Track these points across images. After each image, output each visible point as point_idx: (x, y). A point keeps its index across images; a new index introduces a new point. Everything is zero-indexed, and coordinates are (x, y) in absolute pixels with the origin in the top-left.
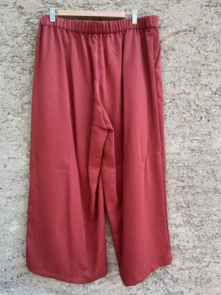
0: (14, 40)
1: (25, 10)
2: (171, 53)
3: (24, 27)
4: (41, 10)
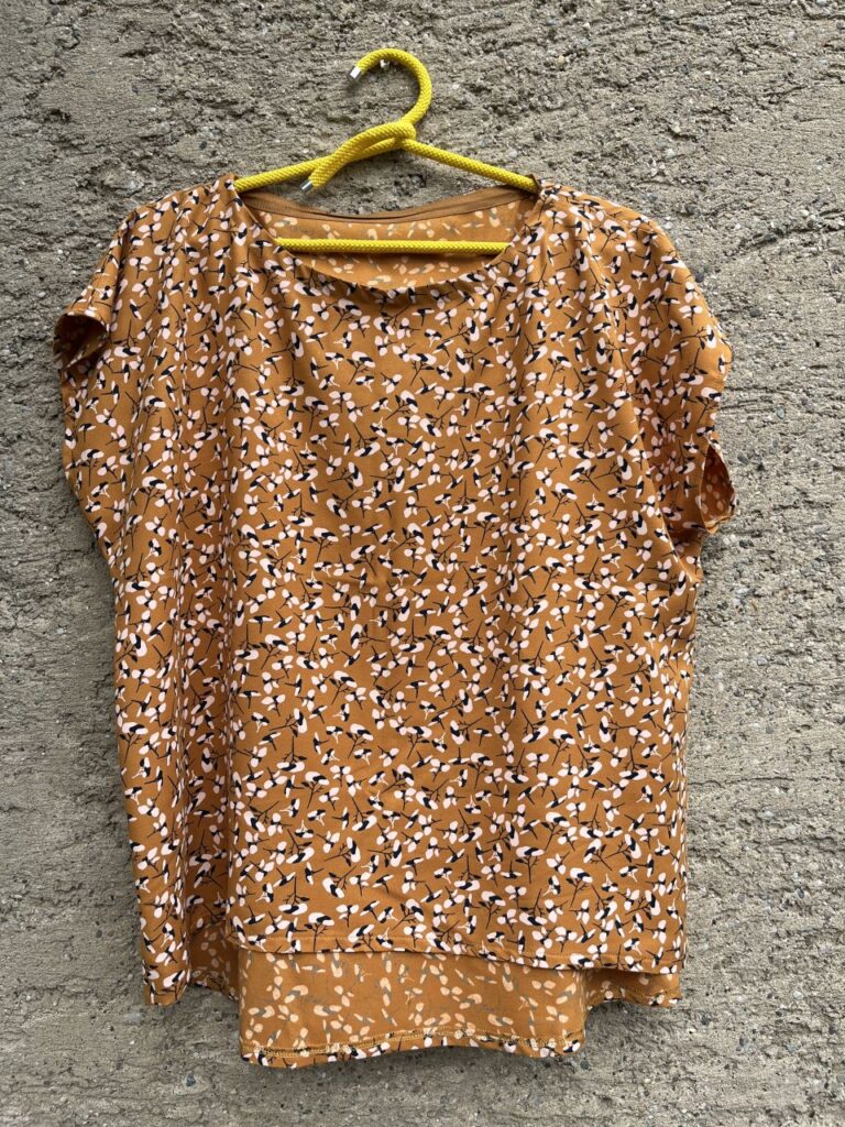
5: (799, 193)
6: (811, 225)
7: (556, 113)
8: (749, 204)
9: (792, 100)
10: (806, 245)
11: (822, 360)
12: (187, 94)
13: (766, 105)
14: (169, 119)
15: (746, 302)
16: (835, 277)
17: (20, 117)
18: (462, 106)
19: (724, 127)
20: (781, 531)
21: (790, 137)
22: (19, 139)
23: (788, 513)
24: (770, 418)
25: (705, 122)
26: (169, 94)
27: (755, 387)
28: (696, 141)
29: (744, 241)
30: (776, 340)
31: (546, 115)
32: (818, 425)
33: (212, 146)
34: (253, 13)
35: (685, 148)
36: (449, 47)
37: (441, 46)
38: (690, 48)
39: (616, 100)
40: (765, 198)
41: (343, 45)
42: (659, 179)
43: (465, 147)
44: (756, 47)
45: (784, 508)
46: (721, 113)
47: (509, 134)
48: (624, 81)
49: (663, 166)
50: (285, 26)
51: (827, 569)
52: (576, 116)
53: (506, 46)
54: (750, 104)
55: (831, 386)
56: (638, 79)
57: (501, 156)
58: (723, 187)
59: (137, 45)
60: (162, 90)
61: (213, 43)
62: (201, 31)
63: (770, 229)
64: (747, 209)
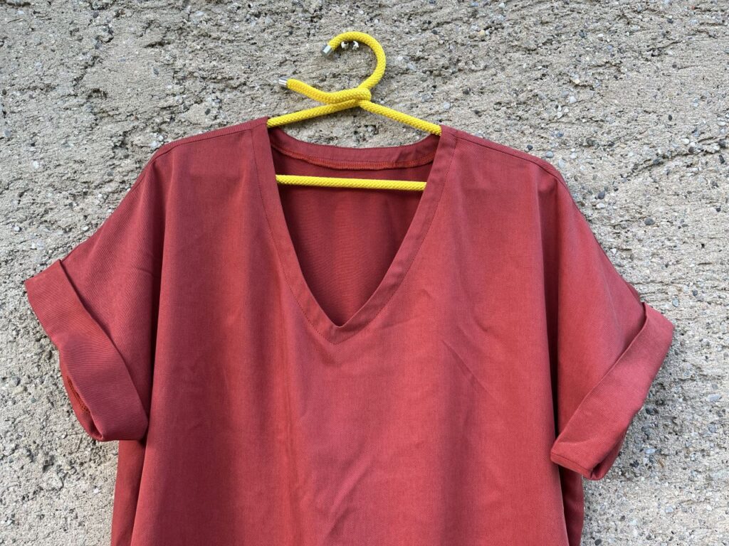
0: (75, 204)
1: (114, 104)
2: (640, 233)
3: (110, 163)
4: (171, 101)
5: (680, 125)
6: (691, 151)
7: (479, 74)
8: (639, 137)
9: (670, 52)
10: (688, 166)
11: (708, 258)
12: (195, 74)
13: (649, 58)
14: (183, 93)
15: (641, 214)
16: (714, 191)
17: (69, 95)
18: (406, 72)
19: (616, 77)
20: (681, 400)
21: (670, 82)
22: (69, 112)
23: (686, 386)
24: (667, 307)
25: (600, 74)
26: (181, 75)
27: (652, 281)
28: (593, 89)
29: (636, 165)
30: (668, 243)
31: (472, 76)
32: (708, 311)
33: (214, 112)
34: (245, 10)
35: (585, 95)
36: (394, 28)
37: (388, 28)
38: (585, 17)
39: (527, 61)
40: (653, 131)
41: (312, 31)
42: (564, 120)
43: (409, 103)
44: (639, 13)
45: (684, 381)
46: (612, 65)
47: (443, 91)
48: (533, 46)
49: (566, 110)
50: (268, 20)
51: (721, 431)
52: (495, 75)
53: (438, 25)
54: (636, 58)
55: (716, 279)
56: (544, 44)
57: (437, 108)
58: (616, 124)
59: (157, 38)
60: (176, 72)
61: (214, 35)
62: (205, 26)
63: (657, 154)
64: (638, 140)
